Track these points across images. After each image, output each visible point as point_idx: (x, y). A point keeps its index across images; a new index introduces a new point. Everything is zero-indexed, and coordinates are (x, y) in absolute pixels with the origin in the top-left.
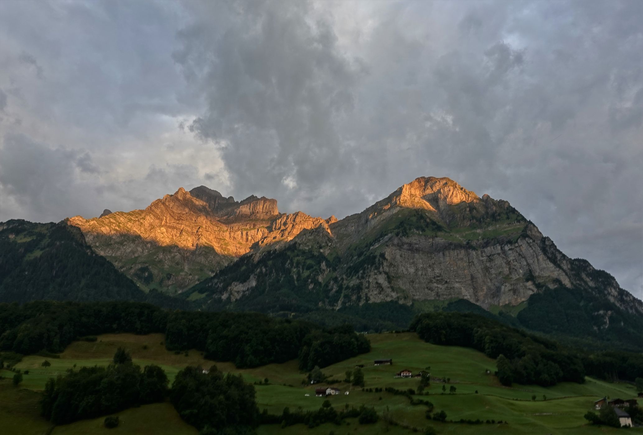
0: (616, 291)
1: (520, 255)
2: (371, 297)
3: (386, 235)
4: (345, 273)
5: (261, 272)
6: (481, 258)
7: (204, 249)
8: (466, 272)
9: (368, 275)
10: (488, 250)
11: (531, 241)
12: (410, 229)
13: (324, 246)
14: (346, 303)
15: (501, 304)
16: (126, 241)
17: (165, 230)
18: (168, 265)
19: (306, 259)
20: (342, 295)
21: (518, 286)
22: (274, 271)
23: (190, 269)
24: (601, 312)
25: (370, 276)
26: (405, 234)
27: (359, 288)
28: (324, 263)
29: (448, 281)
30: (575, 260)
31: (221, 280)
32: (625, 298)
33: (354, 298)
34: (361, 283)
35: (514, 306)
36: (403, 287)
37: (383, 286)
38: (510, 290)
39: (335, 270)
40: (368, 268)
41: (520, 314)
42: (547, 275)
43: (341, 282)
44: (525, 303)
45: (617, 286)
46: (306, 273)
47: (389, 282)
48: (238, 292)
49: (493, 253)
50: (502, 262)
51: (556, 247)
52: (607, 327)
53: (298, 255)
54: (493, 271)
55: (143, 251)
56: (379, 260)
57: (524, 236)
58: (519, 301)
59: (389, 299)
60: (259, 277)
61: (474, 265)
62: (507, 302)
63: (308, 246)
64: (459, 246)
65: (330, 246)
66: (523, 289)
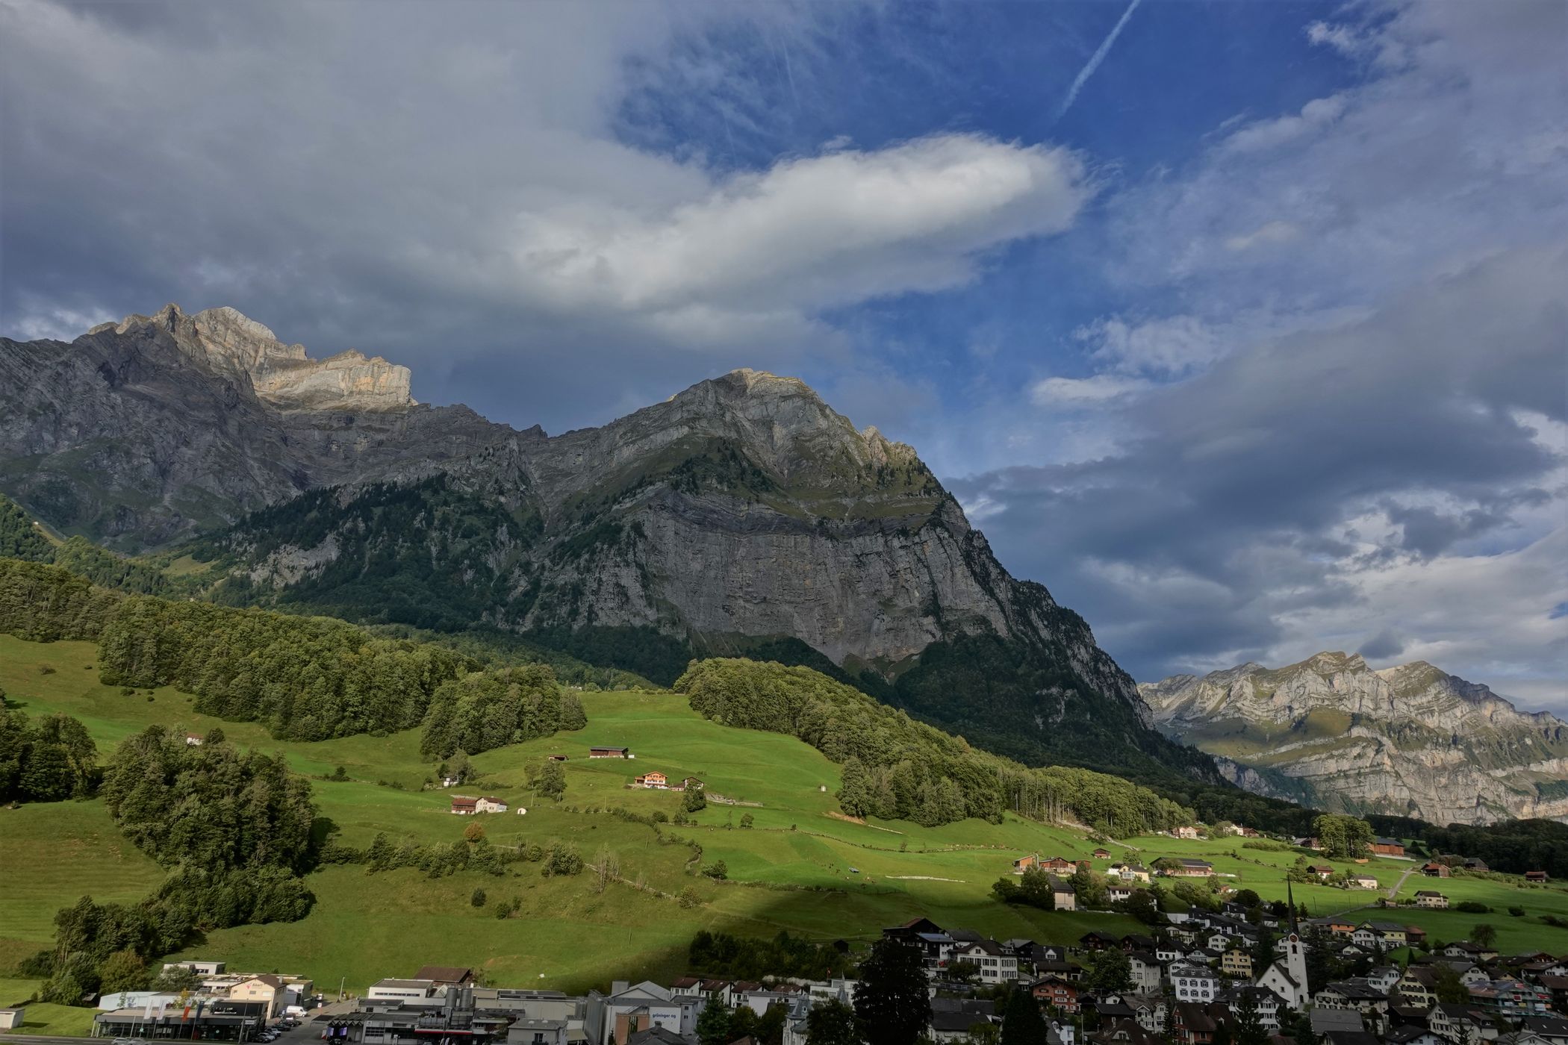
0: (1087, 652)
1: (919, 560)
2: (601, 614)
3: (651, 483)
4: (550, 554)
5: (353, 530)
6: (844, 558)
7: (218, 459)
8: (807, 582)
9: (600, 565)
10: (858, 543)
11: (946, 535)
12: (704, 478)
13: (509, 490)
14: (542, 621)
15: (867, 656)
16: (12, 412)
17: (119, 400)
18: (120, 485)
19: (463, 513)
20: (537, 602)
21: (907, 623)
22: (385, 532)
23: (176, 502)
24: (1054, 690)
25: (604, 566)
26: (694, 488)
27: (577, 591)
28: (504, 528)
29: (769, 597)
30: (1024, 584)
31: (254, 535)
32: (1102, 669)
33: (564, 611)
34: (583, 581)
35: (891, 662)
36: (673, 600)
37: (630, 593)
38: (889, 630)
39: (527, 546)
40: (602, 549)
41: (901, 680)
42: (965, 607)
43: (537, 574)
44: (914, 658)
45: (1089, 645)
46: (460, 546)
47: (645, 587)
48: (292, 569)
49: (867, 551)
50: (883, 570)
51: (991, 552)
52: (1059, 720)
53: (446, 503)
54: (861, 587)
55: (57, 442)
56: (629, 536)
57: (935, 522)
58: (905, 653)
59: (638, 622)
60: (347, 539)
61: (826, 570)
62: (880, 654)
63: (472, 485)
64: (801, 527)
65: (522, 492)
66: (916, 630)
